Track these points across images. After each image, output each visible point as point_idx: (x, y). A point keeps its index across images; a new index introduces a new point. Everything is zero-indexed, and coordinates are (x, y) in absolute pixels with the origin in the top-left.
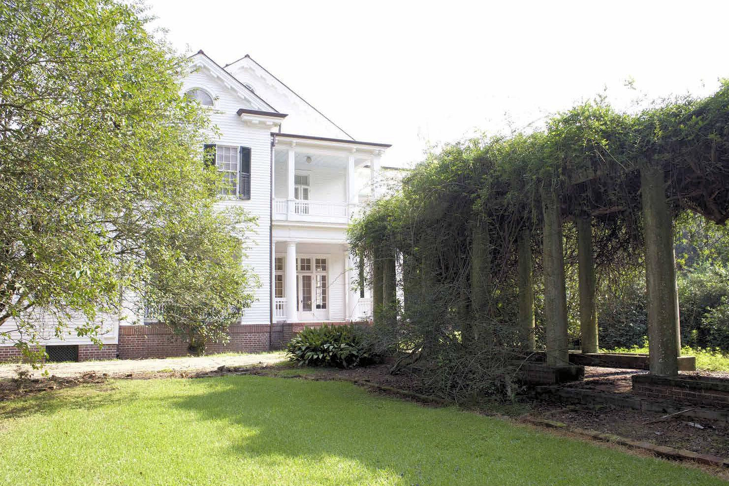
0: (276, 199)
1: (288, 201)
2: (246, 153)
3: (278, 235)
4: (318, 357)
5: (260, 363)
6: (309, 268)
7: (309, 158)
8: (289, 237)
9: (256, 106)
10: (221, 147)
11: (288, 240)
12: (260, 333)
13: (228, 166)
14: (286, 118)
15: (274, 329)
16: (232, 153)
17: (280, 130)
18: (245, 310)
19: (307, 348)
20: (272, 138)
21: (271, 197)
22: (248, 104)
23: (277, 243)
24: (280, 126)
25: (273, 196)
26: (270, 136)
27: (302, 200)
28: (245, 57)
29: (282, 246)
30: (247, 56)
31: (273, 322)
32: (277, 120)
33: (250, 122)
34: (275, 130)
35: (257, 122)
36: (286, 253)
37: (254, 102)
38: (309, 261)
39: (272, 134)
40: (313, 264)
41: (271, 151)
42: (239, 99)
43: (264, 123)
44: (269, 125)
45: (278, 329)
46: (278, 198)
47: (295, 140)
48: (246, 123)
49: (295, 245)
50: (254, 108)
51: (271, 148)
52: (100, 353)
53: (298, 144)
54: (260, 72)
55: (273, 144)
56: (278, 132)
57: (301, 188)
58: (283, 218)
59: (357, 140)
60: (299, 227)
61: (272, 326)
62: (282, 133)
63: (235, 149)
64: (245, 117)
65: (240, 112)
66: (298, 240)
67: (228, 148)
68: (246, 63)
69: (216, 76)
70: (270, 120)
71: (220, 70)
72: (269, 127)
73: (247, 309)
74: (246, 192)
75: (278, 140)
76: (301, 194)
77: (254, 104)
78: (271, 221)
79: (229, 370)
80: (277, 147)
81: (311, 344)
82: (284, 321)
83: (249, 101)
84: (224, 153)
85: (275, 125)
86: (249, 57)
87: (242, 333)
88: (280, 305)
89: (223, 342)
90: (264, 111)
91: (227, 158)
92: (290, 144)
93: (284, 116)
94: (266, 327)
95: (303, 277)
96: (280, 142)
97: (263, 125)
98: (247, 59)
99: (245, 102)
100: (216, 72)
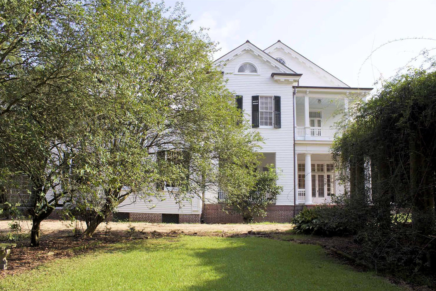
0: (298, 127)
1: (305, 128)
2: (277, 100)
3: (300, 150)
4: (309, 228)
5: (277, 230)
6: (322, 170)
7: (319, 100)
8: (306, 151)
9: (283, 70)
10: (262, 97)
11: (306, 152)
12: (288, 210)
13: (266, 108)
14: (302, 76)
15: (296, 208)
16: (269, 100)
17: (298, 84)
18: (278, 196)
19: (302, 222)
20: (294, 89)
21: (294, 126)
22: (277, 70)
23: (299, 155)
24: (298, 82)
25: (295, 125)
26: (292, 88)
27: (317, 127)
28: (278, 41)
29: (302, 157)
30: (279, 41)
31: (296, 204)
32: (296, 78)
33: (279, 80)
34: (296, 84)
35: (284, 80)
36: (305, 160)
37: (281, 68)
38: (322, 166)
39: (294, 87)
40: (325, 168)
41: (293, 97)
42: (272, 67)
43: (288, 80)
44: (290, 82)
45: (299, 208)
46: (298, 126)
47: (308, 90)
48: (276, 81)
49: (310, 156)
50: (281, 72)
51: (293, 96)
52: (190, 219)
53: (310, 92)
54: (287, 50)
55: (294, 93)
56: (297, 86)
57: (316, 120)
58: (302, 139)
59: (352, 87)
60: (314, 144)
61: (295, 206)
62: (299, 86)
63: (271, 97)
64: (276, 77)
65: (273, 75)
66: (312, 152)
67: (266, 97)
68: (278, 45)
69: (257, 55)
70: (291, 79)
71: (262, 52)
72: (292, 83)
73: (279, 195)
74: (278, 124)
75: (297, 91)
76: (316, 123)
77: (281, 69)
78: (294, 140)
79: (254, 233)
80: (297, 95)
81: (305, 219)
82: (304, 203)
83: (278, 68)
84: (264, 101)
85: (295, 81)
86: (280, 41)
87: (276, 210)
88: (301, 193)
89: (262, 215)
90: (288, 73)
91: (266, 103)
92: (306, 92)
93: (300, 75)
94: (291, 207)
95: (319, 176)
96: (298, 92)
97: (288, 82)
98: (279, 43)
99: (276, 69)
100: (257, 52)
